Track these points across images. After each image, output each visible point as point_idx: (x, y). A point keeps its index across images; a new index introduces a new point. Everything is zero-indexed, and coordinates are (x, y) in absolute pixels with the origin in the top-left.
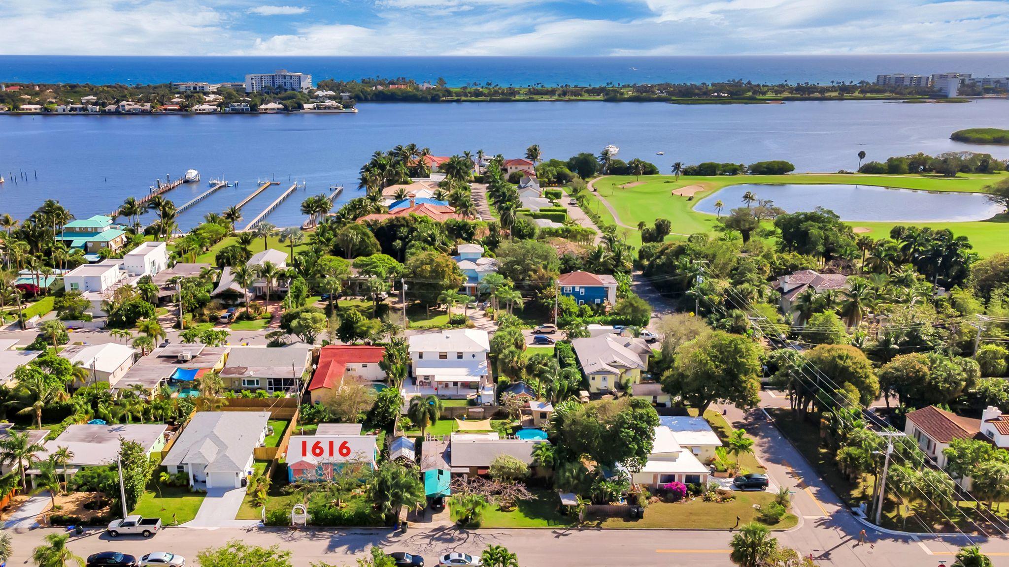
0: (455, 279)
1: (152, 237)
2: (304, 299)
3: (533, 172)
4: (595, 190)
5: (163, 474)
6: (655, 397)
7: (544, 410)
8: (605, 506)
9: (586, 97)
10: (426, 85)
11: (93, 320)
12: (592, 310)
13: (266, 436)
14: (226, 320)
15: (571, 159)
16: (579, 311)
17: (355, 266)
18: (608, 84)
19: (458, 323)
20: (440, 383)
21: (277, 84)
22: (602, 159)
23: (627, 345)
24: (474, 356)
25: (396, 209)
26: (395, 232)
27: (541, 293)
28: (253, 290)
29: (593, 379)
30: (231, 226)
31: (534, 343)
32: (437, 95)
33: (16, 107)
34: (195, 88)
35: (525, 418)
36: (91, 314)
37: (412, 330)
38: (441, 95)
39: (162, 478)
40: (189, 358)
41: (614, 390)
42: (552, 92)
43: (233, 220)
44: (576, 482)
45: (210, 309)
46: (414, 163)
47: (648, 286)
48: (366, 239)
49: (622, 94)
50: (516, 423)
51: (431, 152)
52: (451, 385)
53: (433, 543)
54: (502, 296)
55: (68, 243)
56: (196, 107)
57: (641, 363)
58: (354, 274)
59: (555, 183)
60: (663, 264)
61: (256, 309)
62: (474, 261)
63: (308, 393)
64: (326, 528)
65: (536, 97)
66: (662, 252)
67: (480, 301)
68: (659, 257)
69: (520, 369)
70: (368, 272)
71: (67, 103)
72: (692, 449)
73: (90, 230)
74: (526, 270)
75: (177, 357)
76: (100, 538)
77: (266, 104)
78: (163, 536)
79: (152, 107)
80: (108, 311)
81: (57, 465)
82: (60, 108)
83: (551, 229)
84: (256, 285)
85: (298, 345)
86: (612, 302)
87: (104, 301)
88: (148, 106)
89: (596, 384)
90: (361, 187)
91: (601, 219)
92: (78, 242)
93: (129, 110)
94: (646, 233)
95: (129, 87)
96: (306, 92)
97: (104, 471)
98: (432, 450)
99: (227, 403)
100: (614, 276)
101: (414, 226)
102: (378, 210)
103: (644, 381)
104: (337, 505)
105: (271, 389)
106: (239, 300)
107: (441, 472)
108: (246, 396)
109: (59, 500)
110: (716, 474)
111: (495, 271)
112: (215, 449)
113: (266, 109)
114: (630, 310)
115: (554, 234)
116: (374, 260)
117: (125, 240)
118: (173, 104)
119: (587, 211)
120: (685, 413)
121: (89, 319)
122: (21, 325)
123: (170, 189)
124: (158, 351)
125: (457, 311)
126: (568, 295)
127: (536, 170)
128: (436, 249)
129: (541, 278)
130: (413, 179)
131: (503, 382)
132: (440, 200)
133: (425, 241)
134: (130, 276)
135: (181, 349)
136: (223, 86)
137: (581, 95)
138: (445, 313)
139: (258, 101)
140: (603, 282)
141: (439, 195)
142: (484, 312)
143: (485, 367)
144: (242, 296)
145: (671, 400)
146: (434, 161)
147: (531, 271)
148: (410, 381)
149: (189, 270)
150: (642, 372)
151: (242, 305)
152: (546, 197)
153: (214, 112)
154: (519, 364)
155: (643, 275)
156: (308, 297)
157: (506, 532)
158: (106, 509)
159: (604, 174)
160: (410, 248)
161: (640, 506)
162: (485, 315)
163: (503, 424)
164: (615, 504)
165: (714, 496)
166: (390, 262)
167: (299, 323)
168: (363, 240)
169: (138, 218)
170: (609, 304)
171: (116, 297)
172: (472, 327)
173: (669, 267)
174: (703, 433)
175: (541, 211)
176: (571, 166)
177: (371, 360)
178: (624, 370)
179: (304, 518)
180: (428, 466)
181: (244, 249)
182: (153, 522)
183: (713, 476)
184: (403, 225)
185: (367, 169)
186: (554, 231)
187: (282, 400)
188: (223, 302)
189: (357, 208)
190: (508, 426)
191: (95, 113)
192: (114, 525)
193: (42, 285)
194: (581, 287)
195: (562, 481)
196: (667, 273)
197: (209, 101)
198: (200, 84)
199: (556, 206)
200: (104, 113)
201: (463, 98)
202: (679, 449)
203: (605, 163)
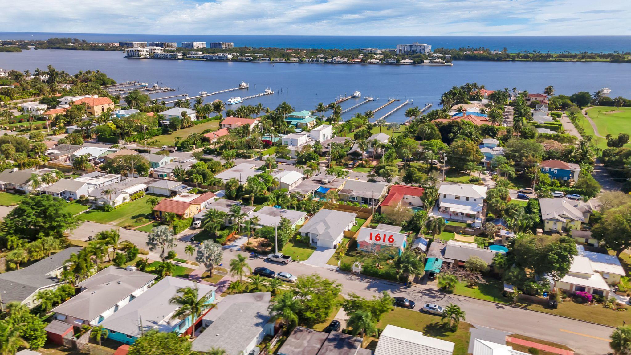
0: (476, 157)
1: (328, 123)
2: (392, 160)
3: (547, 101)
4: (586, 114)
5: (298, 236)
6: (587, 240)
7: (509, 235)
8: (532, 297)
9: (598, 59)
10: (496, 52)
11: (291, 159)
12: (560, 183)
13: (354, 225)
14: (351, 166)
15: (573, 95)
16: (551, 183)
17: (421, 145)
18: (615, 52)
19: (475, 181)
20: (453, 212)
21: (413, 49)
22: (595, 96)
23: (575, 206)
24: (475, 200)
25: (455, 117)
26: (451, 128)
27: (528, 170)
28: (368, 152)
29: (548, 223)
30: (367, 120)
31: (518, 198)
32: (501, 57)
33: (288, 59)
34: (371, 51)
35: (497, 238)
36: (291, 156)
37: (447, 182)
38: (503, 57)
39: (298, 238)
40: (327, 182)
41: (561, 231)
42: (575, 56)
43: (369, 117)
44: (515, 279)
45: (345, 160)
46: (474, 93)
47: (605, 173)
48: (433, 131)
49: (624, 58)
50: (492, 241)
51: (486, 88)
52: (460, 214)
53: (424, 296)
54: (503, 169)
55: (289, 123)
56: (369, 61)
57: (583, 218)
58: (420, 149)
59: (560, 108)
60: (616, 160)
61: (367, 162)
62: (491, 148)
63: (380, 207)
64: (369, 277)
65: (563, 59)
66: (617, 154)
67: (492, 171)
68: (614, 156)
69: (501, 211)
70: (427, 149)
71: (311, 57)
72: (602, 274)
73: (300, 117)
74: (522, 155)
75: (321, 181)
76: (264, 261)
77: (404, 60)
78: (291, 265)
79: (348, 60)
80: (297, 156)
81: (252, 223)
82: (307, 60)
83: (546, 134)
84: (370, 150)
85: (381, 183)
86: (575, 180)
87: (296, 151)
88: (346, 60)
89: (549, 226)
90: (440, 104)
91: (584, 131)
92: (294, 122)
93: (337, 61)
94: (610, 141)
95: (340, 50)
96: (427, 54)
97: (271, 230)
98: (436, 247)
99: (338, 206)
100: (579, 165)
101: (462, 126)
102: (446, 117)
103: (583, 229)
104: (378, 266)
105: (363, 203)
106: (360, 157)
107: (437, 260)
108: (349, 205)
109: (252, 240)
110: (617, 292)
111: (502, 155)
112: (324, 228)
113: (404, 62)
114: (585, 186)
115: (548, 137)
116: (432, 142)
117: (315, 123)
118: (358, 59)
119: (577, 126)
120: (606, 252)
121: (289, 158)
122: (260, 158)
123: (345, 100)
124: (314, 177)
125: (475, 174)
126: (545, 173)
127: (549, 100)
128: (472, 140)
129: (530, 161)
130: (471, 102)
131: (490, 217)
132: (483, 114)
133: (467, 135)
134: (312, 140)
135: (324, 177)
136: (385, 51)
137: (594, 58)
138: (469, 175)
139: (400, 58)
140: (570, 167)
141: (483, 110)
142: (491, 177)
143: (481, 207)
144: (361, 155)
145: (598, 243)
146: (486, 93)
147: (524, 156)
148: (437, 209)
149: (340, 140)
150: (582, 223)
151: (361, 160)
152: (551, 116)
153: (377, 63)
154: (500, 208)
155: (604, 166)
156: (396, 159)
157: (467, 299)
158: (270, 248)
159: (596, 105)
160: (457, 138)
161: (556, 301)
162: (492, 179)
163: (484, 240)
164: (539, 297)
165: (611, 305)
166: (440, 144)
167: (383, 171)
168: (432, 132)
169: (323, 113)
170: (574, 181)
171: (303, 150)
172: (482, 184)
173: (620, 163)
174: (614, 266)
175: (544, 123)
176: (572, 99)
177: (417, 195)
178: (570, 220)
179: (359, 269)
180: (431, 255)
181: (369, 132)
182: (287, 257)
183: (615, 293)
184: (456, 126)
185: (445, 95)
186: (549, 135)
187: (366, 209)
188: (352, 157)
189: (433, 116)
190: (486, 242)
191: (322, 63)
192: (270, 256)
193: (273, 141)
194: (555, 169)
195: (506, 277)
196: (618, 166)
197: (376, 58)
198: (374, 49)
199: (556, 121)
200: (326, 63)
201: (517, 59)
202: (592, 272)
203: (597, 98)
